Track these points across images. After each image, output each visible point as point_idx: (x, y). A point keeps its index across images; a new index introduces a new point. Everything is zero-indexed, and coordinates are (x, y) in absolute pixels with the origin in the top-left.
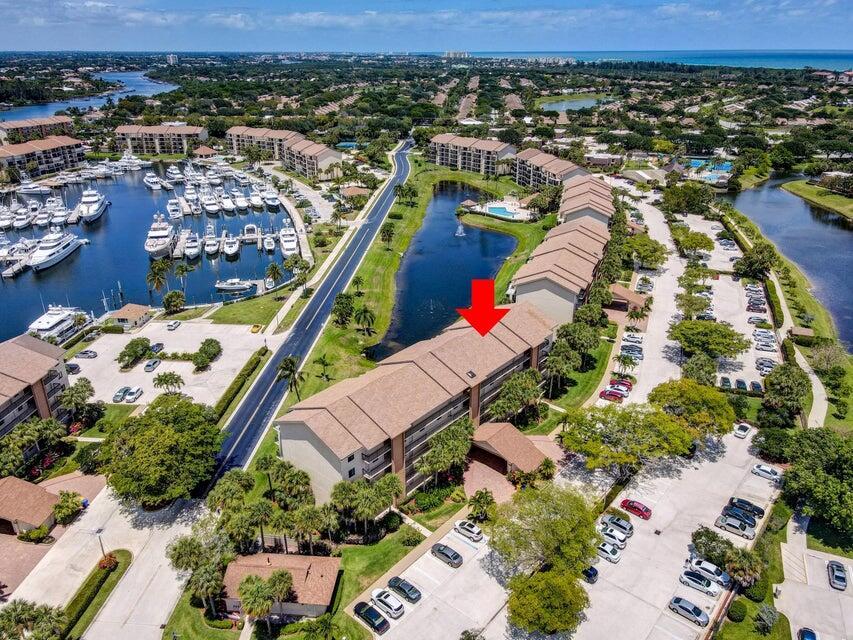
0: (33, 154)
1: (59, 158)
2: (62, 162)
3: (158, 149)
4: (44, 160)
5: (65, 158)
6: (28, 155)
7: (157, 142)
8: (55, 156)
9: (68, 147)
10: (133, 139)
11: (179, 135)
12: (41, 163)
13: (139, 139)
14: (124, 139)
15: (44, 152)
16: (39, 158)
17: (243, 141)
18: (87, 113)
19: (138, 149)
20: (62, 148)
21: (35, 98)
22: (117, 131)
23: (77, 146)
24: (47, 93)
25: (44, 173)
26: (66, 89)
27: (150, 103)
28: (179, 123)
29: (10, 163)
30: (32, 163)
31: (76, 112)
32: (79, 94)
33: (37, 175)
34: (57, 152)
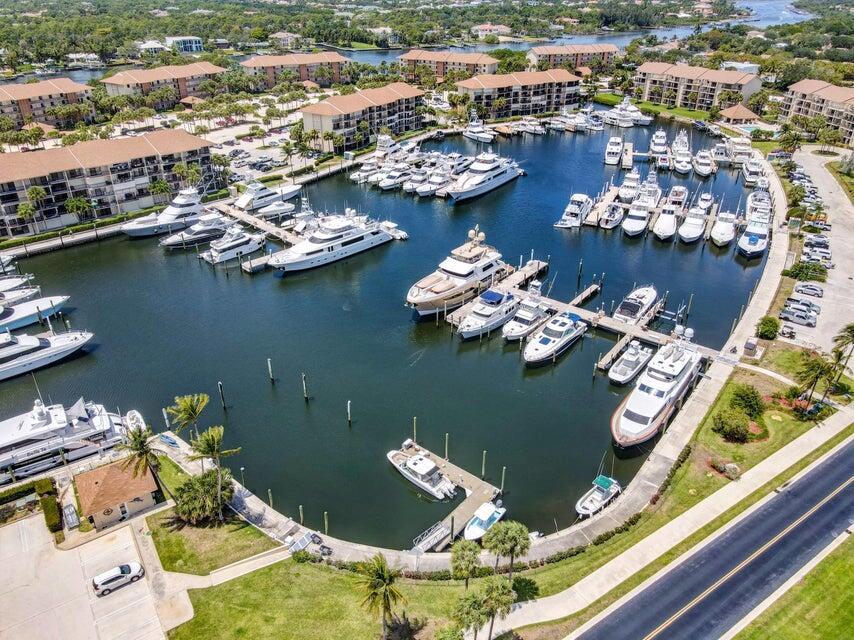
0: (509, 89)
1: (539, 98)
2: (544, 103)
3: (679, 101)
4: (520, 98)
5: (549, 97)
6: (500, 90)
7: (681, 89)
8: (536, 94)
9: (559, 84)
10: (655, 82)
11: (714, 84)
12: (515, 101)
13: (661, 83)
14: (643, 80)
15: (524, 87)
16: (516, 94)
17: (809, 105)
18: (661, 43)
19: (655, 96)
20: (551, 84)
21: (640, 24)
22: (640, 69)
23: (571, 84)
24: (655, 19)
25: (515, 113)
26: (682, 15)
27: (752, 35)
28: (747, 65)
29: (478, 98)
30: (503, 100)
31: (652, 41)
32: (692, 21)
33: (507, 115)
34: (539, 90)
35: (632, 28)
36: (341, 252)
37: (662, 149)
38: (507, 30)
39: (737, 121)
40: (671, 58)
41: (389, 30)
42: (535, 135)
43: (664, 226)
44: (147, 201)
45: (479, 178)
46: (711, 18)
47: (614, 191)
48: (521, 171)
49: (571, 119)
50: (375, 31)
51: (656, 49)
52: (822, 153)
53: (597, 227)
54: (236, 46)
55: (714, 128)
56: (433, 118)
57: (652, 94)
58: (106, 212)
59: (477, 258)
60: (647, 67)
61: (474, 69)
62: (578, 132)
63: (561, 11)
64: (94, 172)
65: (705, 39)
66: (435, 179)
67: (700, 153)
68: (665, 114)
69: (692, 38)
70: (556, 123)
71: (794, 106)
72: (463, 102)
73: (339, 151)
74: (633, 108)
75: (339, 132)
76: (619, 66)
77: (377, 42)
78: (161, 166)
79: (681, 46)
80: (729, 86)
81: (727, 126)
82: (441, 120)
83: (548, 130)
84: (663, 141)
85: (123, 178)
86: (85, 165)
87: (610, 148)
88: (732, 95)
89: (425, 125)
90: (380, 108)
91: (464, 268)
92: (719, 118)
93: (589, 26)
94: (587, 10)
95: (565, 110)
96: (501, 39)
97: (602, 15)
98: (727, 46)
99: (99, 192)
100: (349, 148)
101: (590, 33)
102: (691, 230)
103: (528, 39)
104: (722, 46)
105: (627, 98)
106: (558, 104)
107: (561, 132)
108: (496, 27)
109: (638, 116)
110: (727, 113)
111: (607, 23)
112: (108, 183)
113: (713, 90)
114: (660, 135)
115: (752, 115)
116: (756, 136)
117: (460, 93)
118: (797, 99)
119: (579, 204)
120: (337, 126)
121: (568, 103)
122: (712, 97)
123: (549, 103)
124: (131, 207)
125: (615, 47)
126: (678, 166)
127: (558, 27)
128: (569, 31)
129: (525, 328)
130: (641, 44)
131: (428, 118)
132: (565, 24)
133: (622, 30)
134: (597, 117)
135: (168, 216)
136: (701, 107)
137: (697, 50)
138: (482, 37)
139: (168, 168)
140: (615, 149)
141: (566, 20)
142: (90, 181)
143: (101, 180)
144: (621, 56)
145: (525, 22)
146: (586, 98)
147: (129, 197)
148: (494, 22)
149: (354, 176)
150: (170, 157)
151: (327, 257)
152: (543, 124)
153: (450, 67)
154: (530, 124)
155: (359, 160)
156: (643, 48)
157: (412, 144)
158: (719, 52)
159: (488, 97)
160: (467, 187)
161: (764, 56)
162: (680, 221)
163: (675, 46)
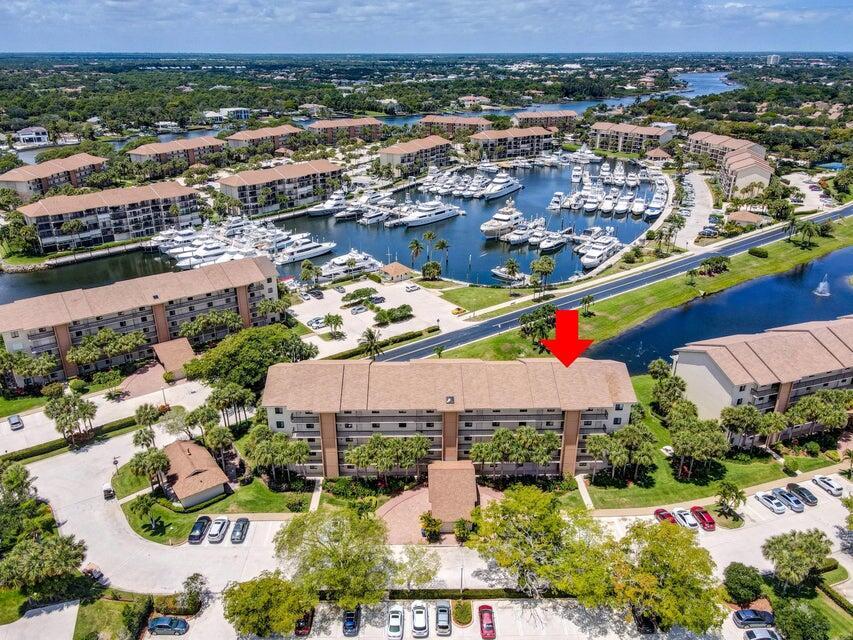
0: (506, 139)
1: (526, 145)
2: (529, 149)
3: (620, 148)
4: (513, 145)
5: (532, 145)
6: (500, 140)
7: (621, 140)
8: (523, 143)
9: (538, 137)
10: (603, 135)
11: (641, 136)
12: (510, 148)
13: (607, 136)
14: (595, 134)
15: (515, 138)
16: (510, 143)
17: (700, 147)
18: (611, 110)
19: (604, 145)
20: (533, 137)
21: (595, 95)
22: (593, 127)
23: (546, 137)
24: (606, 90)
25: (510, 156)
26: (629, 87)
27: (682, 103)
28: (669, 124)
29: (485, 145)
30: (502, 147)
31: (603, 108)
32: (637, 92)
33: (504, 157)
34: (526, 140)
35: (587, 98)
36: (435, 218)
37: (607, 174)
38: (487, 100)
39: (656, 159)
40: (617, 120)
41: (395, 101)
42: (525, 168)
43: (607, 206)
44: (311, 199)
45: (499, 187)
46: (653, 90)
47: (578, 194)
48: (521, 186)
49: (547, 158)
50: (383, 101)
51: (607, 114)
52: (705, 174)
53: (570, 209)
54: (274, 115)
55: (641, 163)
56: (456, 158)
57: (602, 143)
58: (291, 205)
59: (511, 213)
60: (598, 125)
61: (474, 129)
62: (553, 166)
63: (527, 84)
64: (289, 182)
65: (643, 106)
66: (471, 188)
67: (630, 174)
68: (611, 156)
69: (634, 106)
70: (538, 161)
71: (692, 149)
72: (476, 148)
73: (405, 176)
74: (589, 151)
75: (405, 164)
76: (578, 126)
77: (386, 111)
78: (319, 180)
79: (624, 112)
80: (651, 137)
81: (651, 161)
82: (462, 160)
83: (533, 166)
84: (608, 169)
85: (302, 186)
86: (285, 177)
87: (574, 173)
88: (653, 142)
89: (451, 163)
90: (426, 151)
91: (506, 217)
92: (646, 157)
93: (553, 96)
94: (549, 83)
95: (543, 153)
96: (484, 107)
97: (563, 88)
98: (659, 112)
99: (290, 193)
100: (412, 174)
101: (554, 102)
102: (622, 207)
103: (505, 107)
104: (655, 111)
105: (585, 145)
106: (539, 149)
107: (542, 166)
108: (478, 98)
109: (593, 156)
110: (650, 153)
111: (567, 95)
112: (295, 188)
113: (641, 140)
114: (606, 166)
115: (666, 155)
116: (666, 167)
117: (472, 143)
118: (693, 144)
119: (559, 196)
120: (403, 161)
121: (545, 149)
122: (641, 144)
123: (532, 150)
124: (303, 202)
125: (575, 113)
126: (617, 182)
127: (527, 97)
128: (536, 100)
129: (538, 239)
130: (595, 110)
131: (453, 159)
132: (533, 95)
133: (579, 100)
134: (565, 158)
135: (329, 205)
136: (634, 151)
137: (637, 115)
138: (467, 107)
139: (323, 181)
140: (577, 173)
141: (533, 92)
142: (287, 186)
143: (292, 186)
144: (580, 119)
145: (501, 94)
146: (556, 147)
147: (302, 196)
148: (476, 94)
149: (420, 188)
150: (323, 175)
151: (428, 220)
152: (530, 162)
153: (457, 127)
154: (522, 162)
155: (418, 181)
156: (597, 114)
157: (448, 173)
158: (652, 116)
159: (492, 145)
160: (493, 191)
161: (685, 119)
162: (616, 204)
163: (620, 112)
